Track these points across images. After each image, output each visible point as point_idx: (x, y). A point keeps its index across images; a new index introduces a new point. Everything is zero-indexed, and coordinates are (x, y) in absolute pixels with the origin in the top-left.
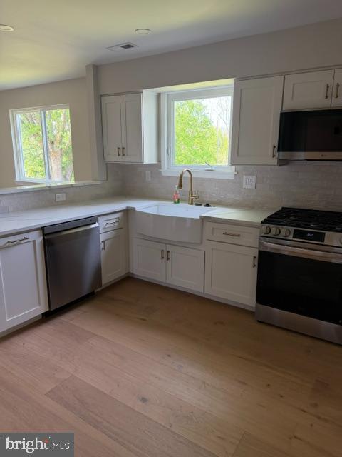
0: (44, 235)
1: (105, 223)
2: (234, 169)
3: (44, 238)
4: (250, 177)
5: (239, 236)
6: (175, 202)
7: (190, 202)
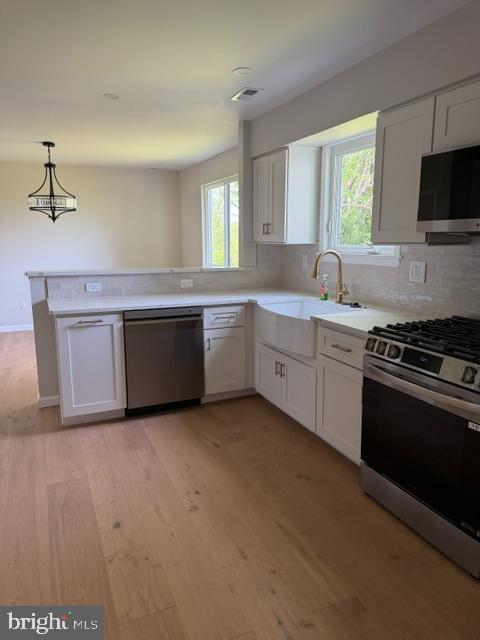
0: (125, 321)
1: (213, 317)
2: (398, 252)
3: (124, 325)
4: (418, 264)
5: (349, 351)
6: (322, 299)
7: (338, 300)
